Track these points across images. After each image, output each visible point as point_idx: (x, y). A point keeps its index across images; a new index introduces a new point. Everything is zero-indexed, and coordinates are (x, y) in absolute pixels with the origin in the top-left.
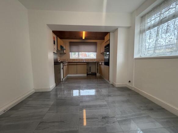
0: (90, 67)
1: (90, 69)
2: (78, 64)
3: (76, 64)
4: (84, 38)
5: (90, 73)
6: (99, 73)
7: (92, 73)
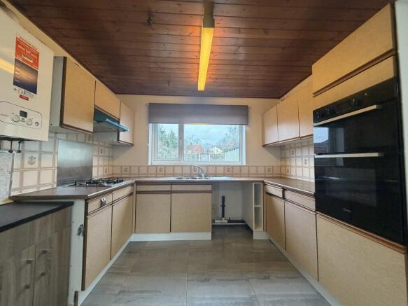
0: (223, 198)
1: (223, 206)
2: (175, 188)
3: (167, 188)
4: (201, 87)
5: (225, 221)
6: (266, 230)
7: (229, 221)
